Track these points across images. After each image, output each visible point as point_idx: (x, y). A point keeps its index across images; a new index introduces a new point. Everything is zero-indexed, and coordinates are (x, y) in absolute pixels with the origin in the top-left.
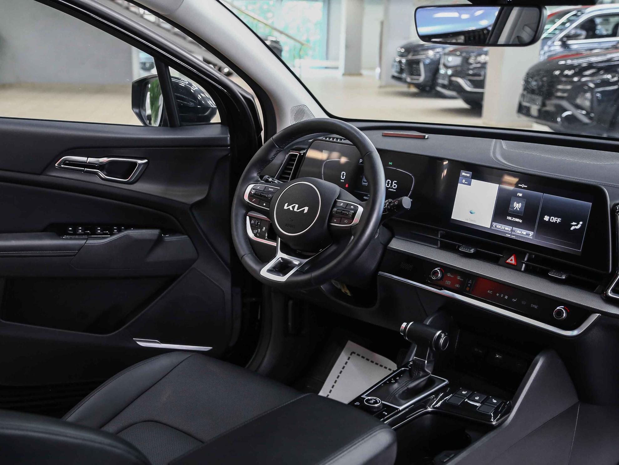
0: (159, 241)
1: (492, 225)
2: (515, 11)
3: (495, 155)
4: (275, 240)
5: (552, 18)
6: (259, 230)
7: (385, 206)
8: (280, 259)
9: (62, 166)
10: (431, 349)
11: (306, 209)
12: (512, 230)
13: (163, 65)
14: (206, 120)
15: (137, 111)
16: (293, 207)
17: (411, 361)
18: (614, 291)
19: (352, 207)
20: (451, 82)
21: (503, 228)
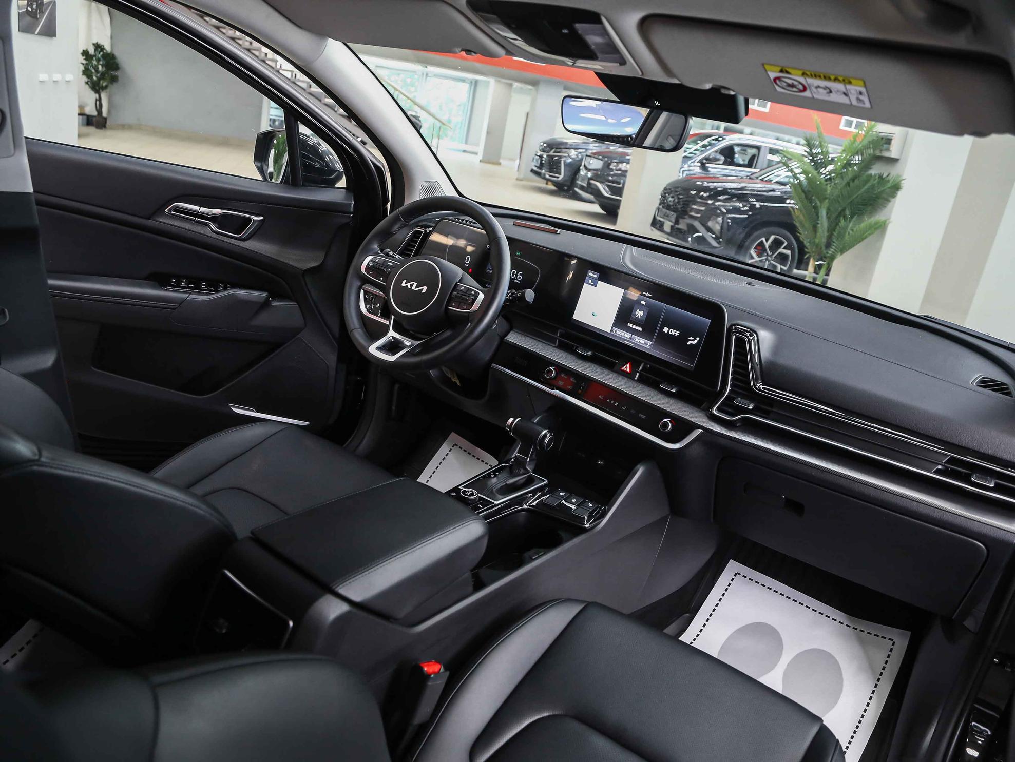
0: (266, 304)
1: (612, 330)
2: (664, 116)
3: (624, 259)
4: (388, 318)
5: (694, 138)
6: (373, 306)
7: (507, 296)
8: (391, 338)
9: (172, 212)
10: (535, 448)
11: (425, 289)
12: (631, 338)
13: (292, 119)
14: (331, 184)
15: (259, 165)
16: (412, 285)
17: (513, 458)
18: (719, 409)
19: (472, 292)
20: (589, 184)
21: (622, 334)
